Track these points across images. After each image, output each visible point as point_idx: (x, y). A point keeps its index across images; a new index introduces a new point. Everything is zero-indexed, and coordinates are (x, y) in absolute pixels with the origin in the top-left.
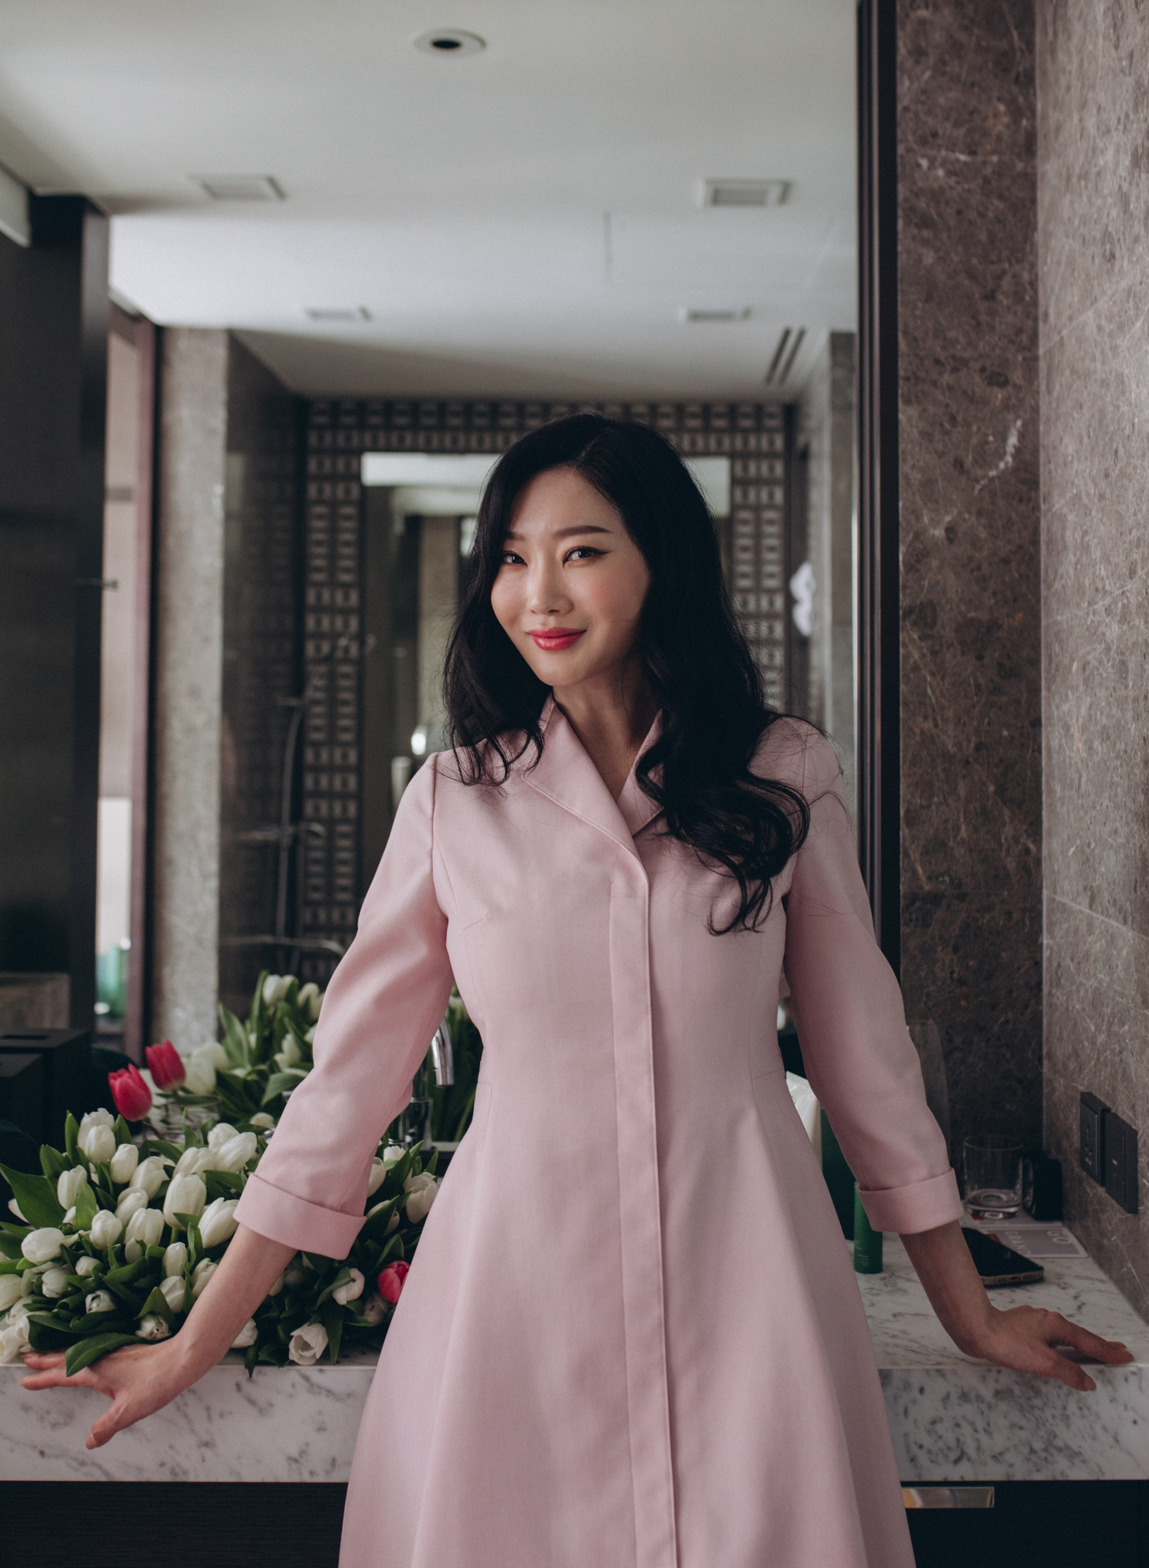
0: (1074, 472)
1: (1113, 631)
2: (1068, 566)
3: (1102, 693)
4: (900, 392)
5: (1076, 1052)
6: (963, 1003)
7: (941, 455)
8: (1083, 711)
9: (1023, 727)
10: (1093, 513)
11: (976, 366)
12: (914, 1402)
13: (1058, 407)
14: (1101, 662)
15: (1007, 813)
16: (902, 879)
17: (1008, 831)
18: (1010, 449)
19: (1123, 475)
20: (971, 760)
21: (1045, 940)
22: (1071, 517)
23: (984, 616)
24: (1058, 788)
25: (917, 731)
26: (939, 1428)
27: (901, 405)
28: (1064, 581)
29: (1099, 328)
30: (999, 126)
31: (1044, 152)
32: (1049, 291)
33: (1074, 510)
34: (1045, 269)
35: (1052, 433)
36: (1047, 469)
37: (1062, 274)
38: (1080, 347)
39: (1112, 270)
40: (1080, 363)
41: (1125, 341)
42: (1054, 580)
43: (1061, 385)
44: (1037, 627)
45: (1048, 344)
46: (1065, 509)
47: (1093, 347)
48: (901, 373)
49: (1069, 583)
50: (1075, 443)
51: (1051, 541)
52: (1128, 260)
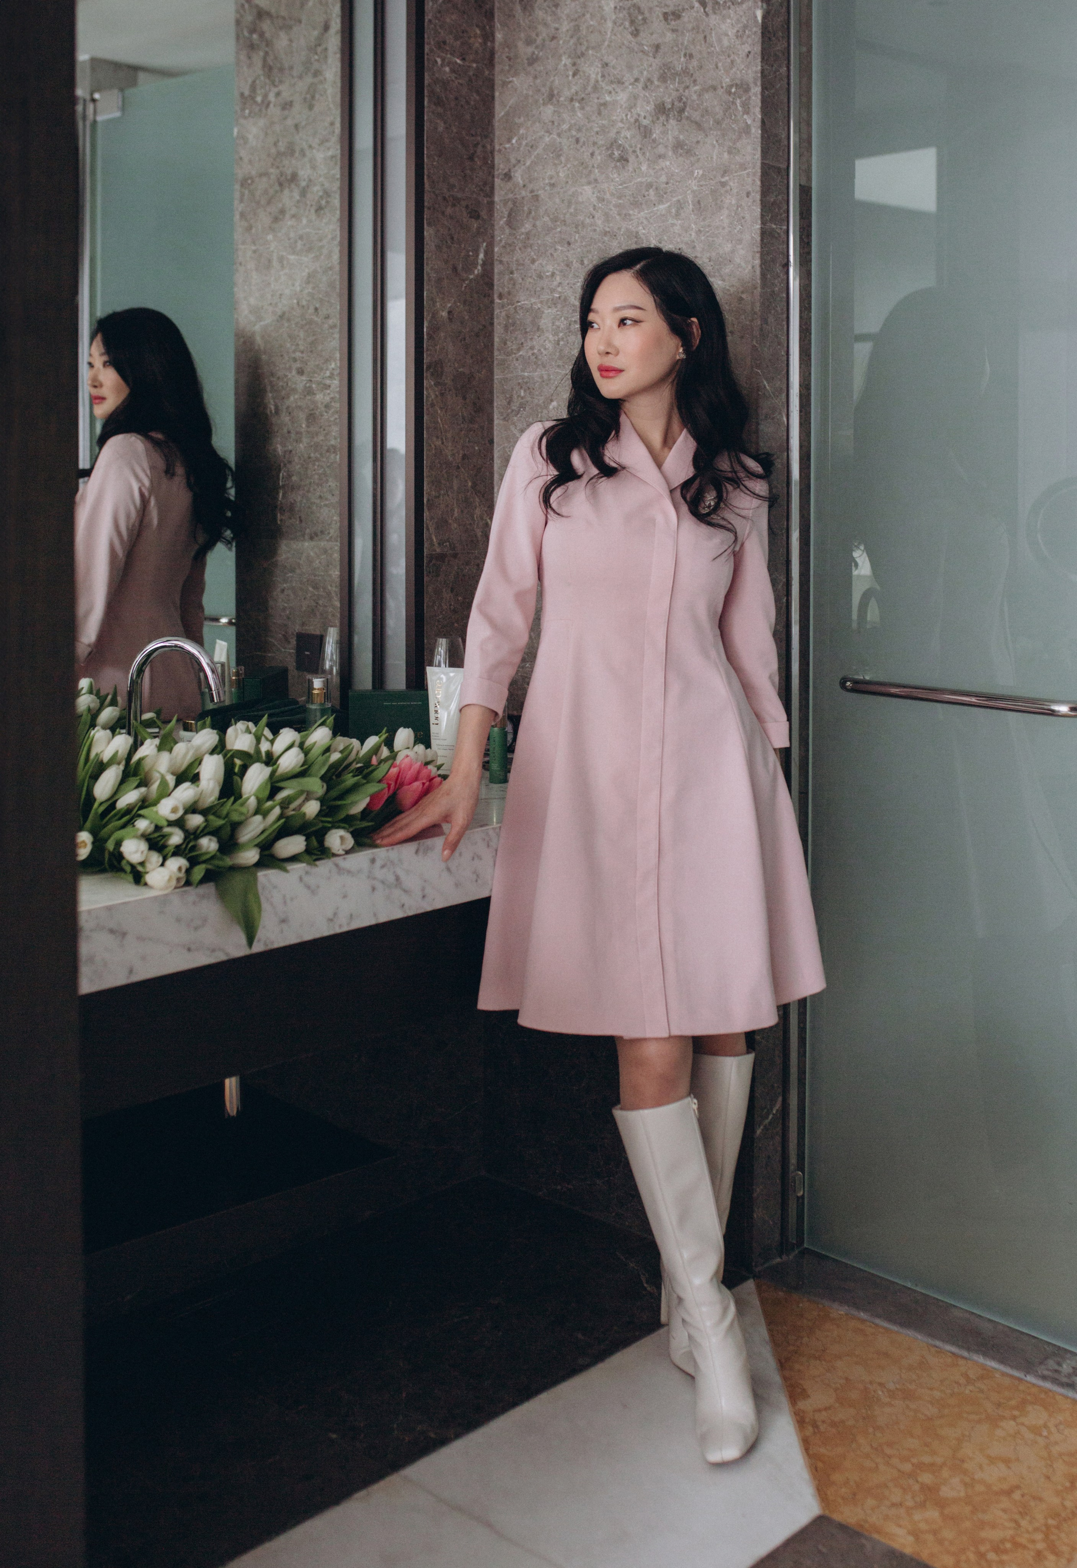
0: (555, 283)
4: (426, 217)
6: (456, 625)
7: (446, 262)
9: (485, 444)
11: (464, 203)
13: (528, 238)
15: (477, 500)
16: (426, 545)
17: (478, 512)
18: (480, 262)
20: (460, 465)
22: (549, 312)
23: (467, 372)
25: (433, 447)
28: (536, 351)
29: (601, 200)
30: (477, 43)
31: (507, 68)
32: (513, 161)
33: (556, 307)
34: (507, 146)
35: (518, 255)
36: (507, 277)
37: (538, 154)
38: (569, 206)
39: (624, 167)
40: (568, 216)
41: (642, 213)
42: (519, 350)
43: (534, 226)
44: (492, 380)
45: (510, 196)
46: (539, 305)
47: (592, 209)
48: (426, 204)
49: (544, 352)
50: (558, 264)
51: (514, 324)
52: (649, 166)
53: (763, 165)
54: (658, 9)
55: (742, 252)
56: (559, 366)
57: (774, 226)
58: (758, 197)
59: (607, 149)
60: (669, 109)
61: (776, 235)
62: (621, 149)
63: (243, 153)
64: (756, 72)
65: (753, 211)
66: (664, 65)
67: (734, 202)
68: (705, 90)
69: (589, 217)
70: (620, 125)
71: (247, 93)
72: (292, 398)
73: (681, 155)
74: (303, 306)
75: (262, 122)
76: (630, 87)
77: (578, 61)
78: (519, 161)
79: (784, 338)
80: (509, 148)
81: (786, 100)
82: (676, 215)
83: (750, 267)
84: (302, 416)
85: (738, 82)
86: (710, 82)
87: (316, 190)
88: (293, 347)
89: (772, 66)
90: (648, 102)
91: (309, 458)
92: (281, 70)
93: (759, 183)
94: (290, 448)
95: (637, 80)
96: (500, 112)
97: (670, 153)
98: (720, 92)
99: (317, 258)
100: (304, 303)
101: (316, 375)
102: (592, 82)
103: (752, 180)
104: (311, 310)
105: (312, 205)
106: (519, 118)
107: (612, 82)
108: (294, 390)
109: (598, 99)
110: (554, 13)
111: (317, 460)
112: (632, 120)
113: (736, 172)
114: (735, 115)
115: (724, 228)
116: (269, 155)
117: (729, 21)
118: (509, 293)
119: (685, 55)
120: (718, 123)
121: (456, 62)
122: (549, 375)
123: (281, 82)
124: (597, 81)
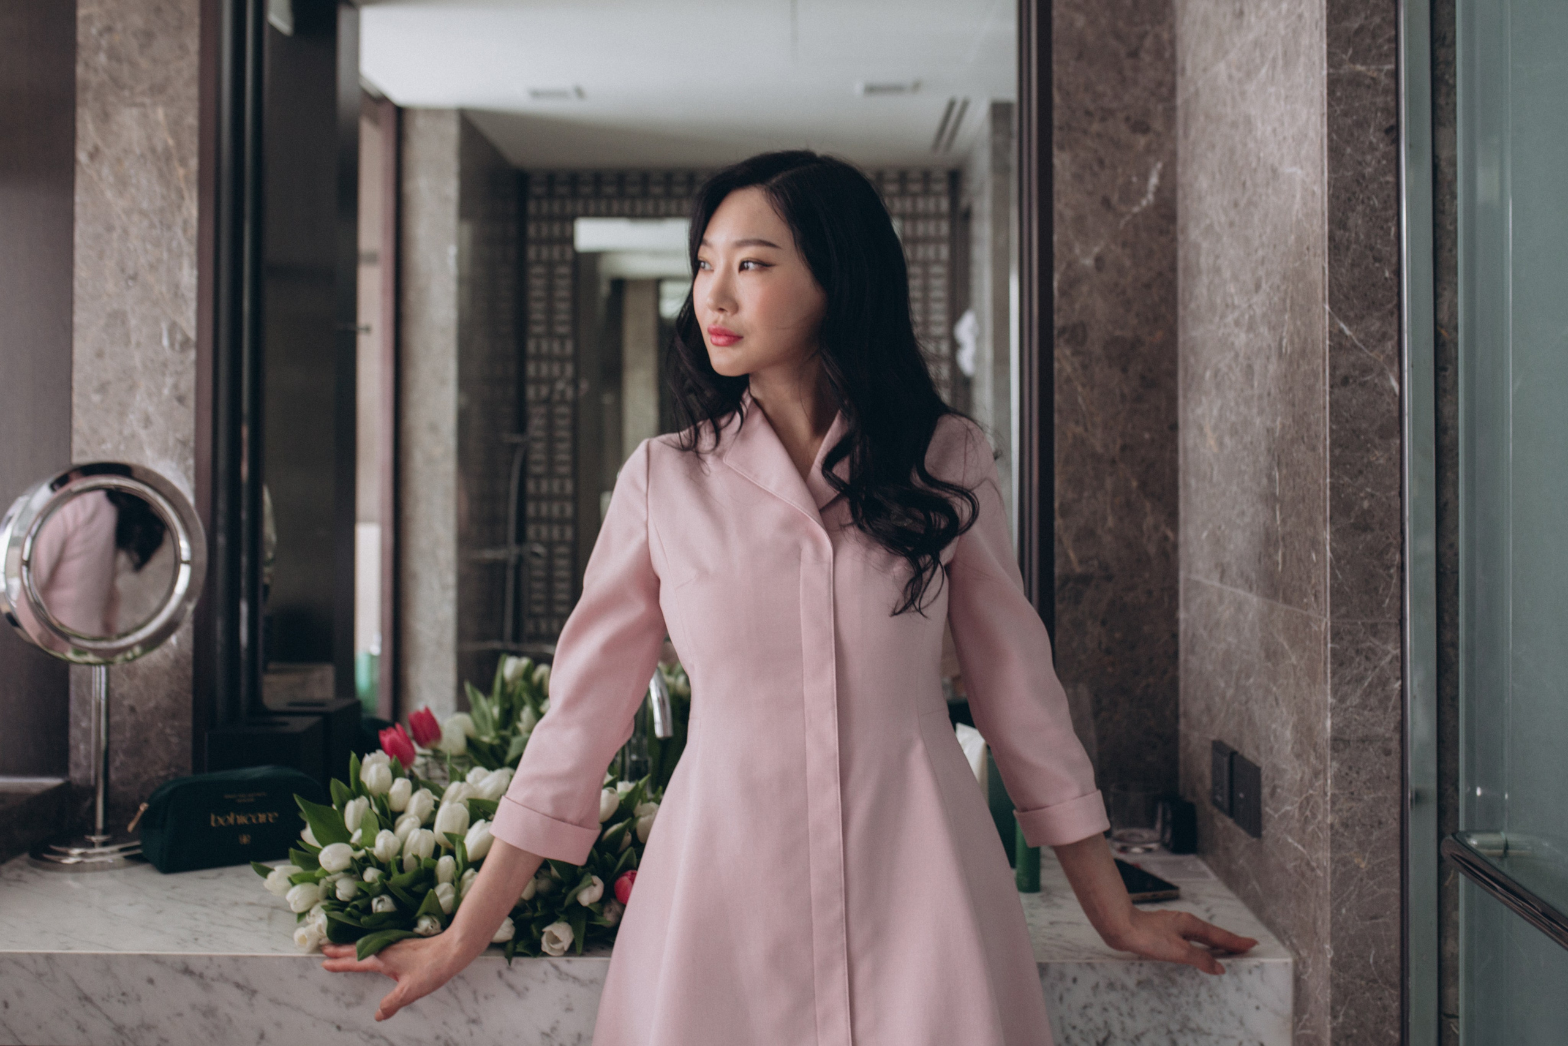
0: (1208, 205)
1: (1241, 339)
2: (1201, 289)
3: (1231, 395)
4: (1055, 139)
5: (1208, 709)
6: (1110, 670)
7: (1090, 194)
8: (1215, 412)
9: (1162, 430)
10: (1225, 239)
11: (1122, 115)
12: (1068, 990)
13: (1194, 149)
14: (1230, 368)
15: (1148, 506)
16: (1057, 563)
17: (1149, 521)
18: (1152, 188)
19: (1250, 203)
20: (1117, 459)
21: (1182, 615)
22: (1205, 245)
23: (1129, 334)
24: (1193, 482)
25: (1070, 435)
26: (1091, 1012)
27: (1056, 151)
28: (1198, 302)
29: (1230, 77)
32: (1186, 47)
35: (1189, 172)
37: (1198, 32)
38: (1213, 95)
39: (1241, 25)
40: (1213, 109)
41: (1253, 86)
42: (1191, 301)
43: (1197, 130)
44: (1176, 342)
45: (1185, 95)
46: (1200, 238)
47: (1224, 95)
50: (1209, 179)
51: (1188, 267)
52: (1256, 15)
55: (1314, 119)
57: (1360, 68)
61: (1367, 82)
67: (1307, 41)
78: (1189, 47)
79: (1391, 249)
80: (1184, 31)
82: (1272, 80)
115: (1301, 86)
118: (1184, 226)
122: (1205, 334)
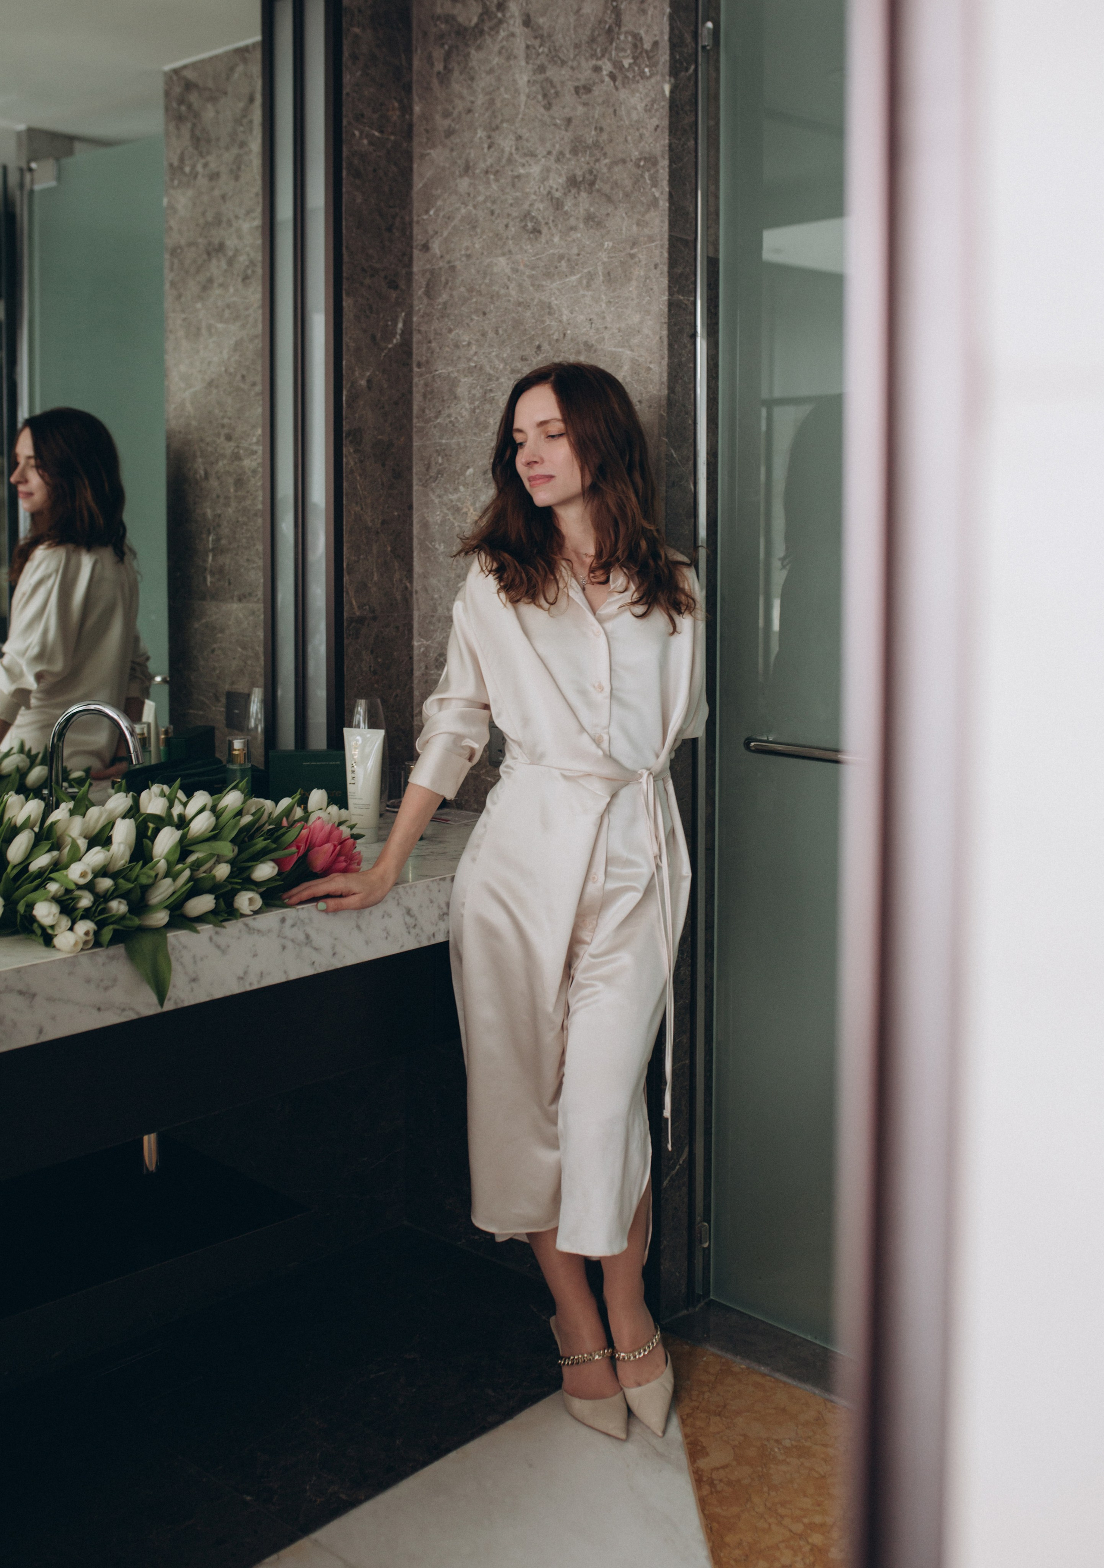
0: (472, 352)
4: (344, 287)
6: (376, 686)
7: (365, 331)
11: (382, 274)
13: (445, 309)
15: (396, 564)
16: (345, 608)
17: (397, 576)
18: (399, 331)
20: (379, 531)
22: (465, 381)
23: (386, 438)
25: (352, 512)
28: (452, 419)
29: (515, 271)
30: (395, 116)
31: (425, 140)
32: (431, 232)
33: (472, 376)
34: (425, 217)
35: (436, 325)
36: (425, 346)
37: (455, 226)
38: (484, 278)
39: (536, 239)
40: (483, 286)
41: (554, 284)
42: (437, 417)
43: (451, 296)
44: (411, 446)
45: (428, 266)
46: (456, 374)
47: (506, 280)
48: (345, 275)
49: (461, 420)
50: (475, 335)
51: (432, 392)
52: (561, 238)
53: (671, 239)
54: (570, 83)
55: (650, 323)
56: (475, 434)
57: (682, 298)
58: (665, 268)
59: (521, 221)
60: (580, 182)
61: (684, 306)
62: (535, 221)
63: (173, 223)
64: (664, 146)
65: (660, 282)
66: (576, 139)
67: (642, 273)
68: (615, 163)
69: (504, 288)
70: (534, 197)
71: (176, 163)
72: (221, 463)
73: (592, 227)
74: (231, 374)
75: (190, 193)
76: (543, 160)
77: (493, 134)
78: (436, 233)
79: (691, 407)
80: (427, 219)
81: (693, 174)
82: (587, 287)
83: (658, 338)
84: (231, 480)
85: (647, 156)
86: (620, 156)
87: (243, 259)
88: (221, 414)
89: (680, 139)
90: (560, 175)
91: (238, 522)
92: (209, 141)
93: (666, 255)
94: (219, 512)
95: (549, 153)
96: (418, 184)
97: (581, 226)
98: (630, 165)
99: (243, 326)
100: (232, 370)
101: (243, 441)
102: (506, 155)
103: (659, 252)
104: (238, 377)
105: (238, 275)
106: (436, 189)
107: (525, 155)
108: (223, 456)
109: (512, 171)
110: (470, 87)
111: (245, 524)
112: (545, 193)
113: (645, 244)
114: (644, 188)
115: (632, 300)
116: (197, 225)
117: (637, 95)
118: (427, 362)
119: (596, 128)
120: (627, 195)
121: (374, 135)
122: (465, 442)
123: (209, 153)
124: (511, 154)
